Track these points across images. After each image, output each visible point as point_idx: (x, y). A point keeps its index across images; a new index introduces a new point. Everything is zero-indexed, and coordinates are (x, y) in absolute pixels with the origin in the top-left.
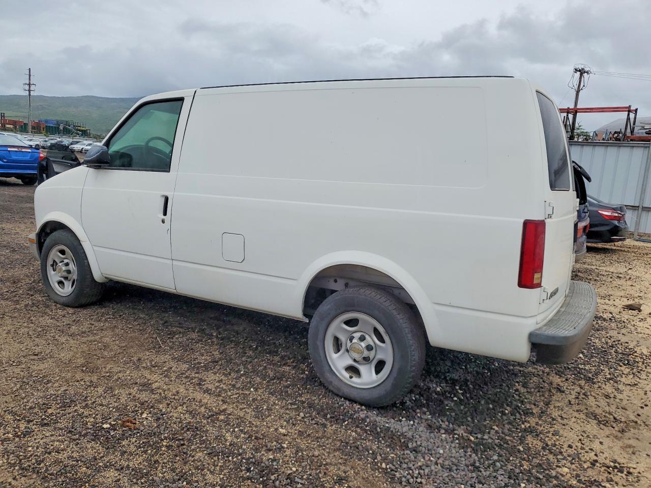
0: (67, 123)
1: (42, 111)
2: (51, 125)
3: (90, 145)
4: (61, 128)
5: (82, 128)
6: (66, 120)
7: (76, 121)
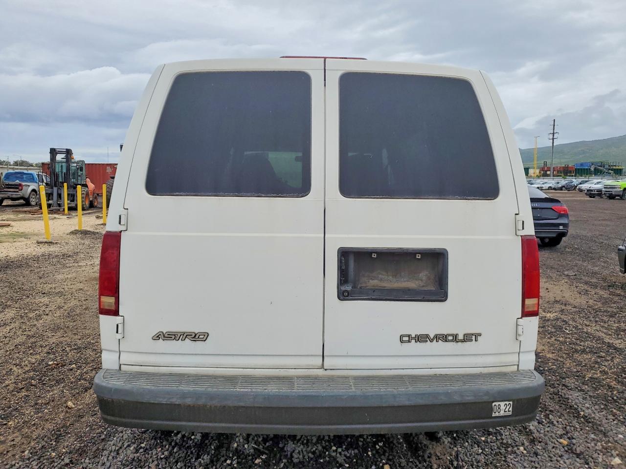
0: (601, 164)
1: (583, 156)
2: (587, 167)
3: (598, 183)
4: (592, 169)
5: (614, 167)
6: (601, 161)
7: (611, 161)
